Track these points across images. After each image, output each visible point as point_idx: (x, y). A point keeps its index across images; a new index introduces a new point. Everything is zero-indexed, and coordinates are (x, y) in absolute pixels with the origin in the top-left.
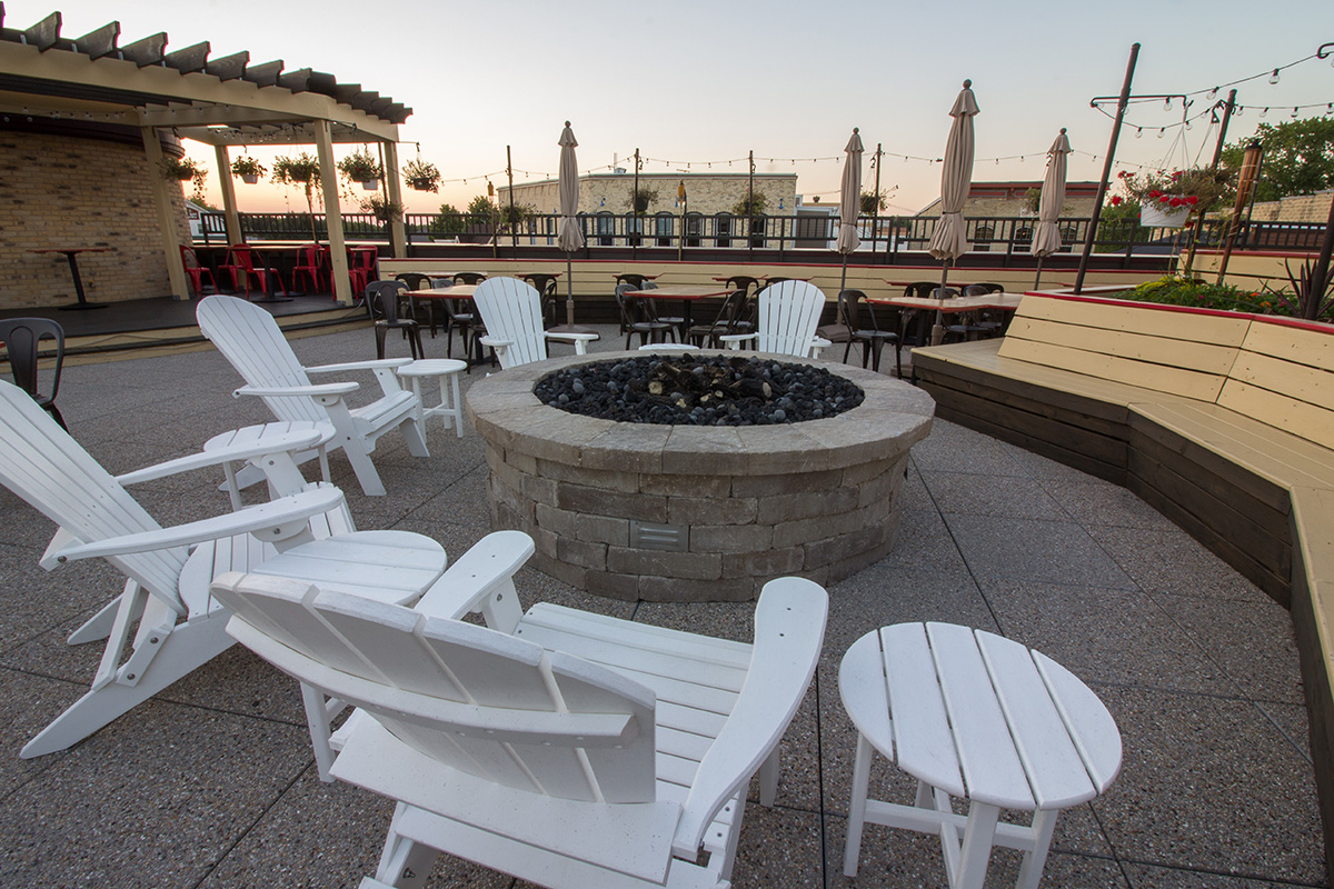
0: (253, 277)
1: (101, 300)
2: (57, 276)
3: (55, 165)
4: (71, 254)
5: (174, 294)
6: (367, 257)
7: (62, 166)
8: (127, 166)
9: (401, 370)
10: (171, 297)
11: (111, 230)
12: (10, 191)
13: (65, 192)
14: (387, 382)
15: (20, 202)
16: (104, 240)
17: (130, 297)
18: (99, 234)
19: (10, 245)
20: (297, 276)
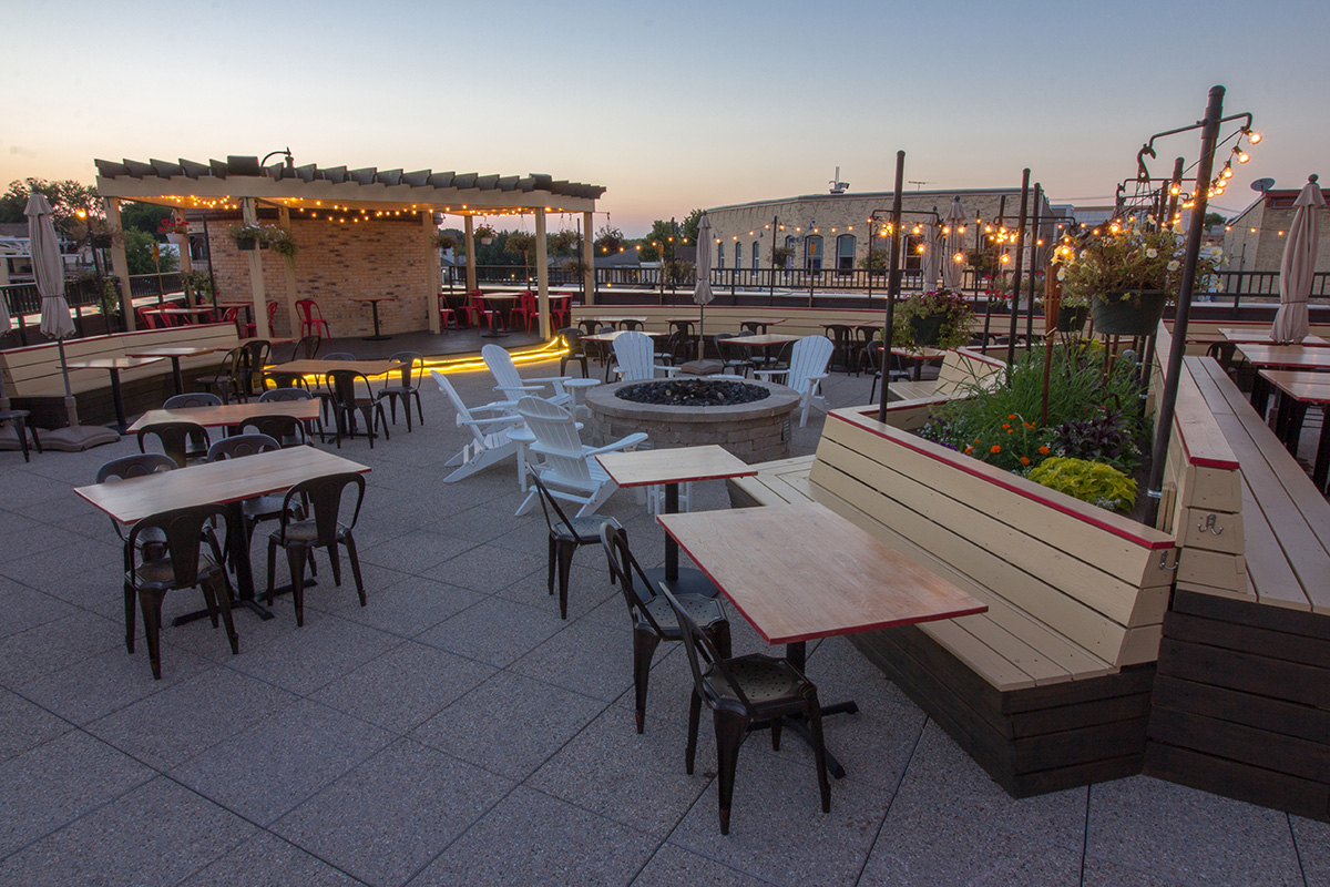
0: (483, 319)
1: (389, 333)
2: (362, 316)
3: (369, 240)
4: (374, 302)
5: (431, 329)
6: (564, 303)
7: (373, 241)
8: (409, 237)
9: (566, 383)
10: (429, 331)
11: (396, 283)
12: (343, 259)
13: (372, 258)
14: (558, 388)
15: (347, 266)
16: (391, 290)
17: (403, 331)
18: (389, 287)
19: (338, 295)
20: (513, 315)
